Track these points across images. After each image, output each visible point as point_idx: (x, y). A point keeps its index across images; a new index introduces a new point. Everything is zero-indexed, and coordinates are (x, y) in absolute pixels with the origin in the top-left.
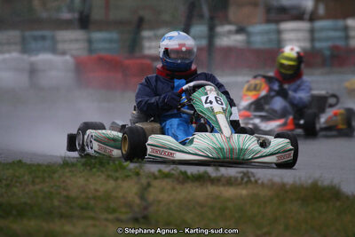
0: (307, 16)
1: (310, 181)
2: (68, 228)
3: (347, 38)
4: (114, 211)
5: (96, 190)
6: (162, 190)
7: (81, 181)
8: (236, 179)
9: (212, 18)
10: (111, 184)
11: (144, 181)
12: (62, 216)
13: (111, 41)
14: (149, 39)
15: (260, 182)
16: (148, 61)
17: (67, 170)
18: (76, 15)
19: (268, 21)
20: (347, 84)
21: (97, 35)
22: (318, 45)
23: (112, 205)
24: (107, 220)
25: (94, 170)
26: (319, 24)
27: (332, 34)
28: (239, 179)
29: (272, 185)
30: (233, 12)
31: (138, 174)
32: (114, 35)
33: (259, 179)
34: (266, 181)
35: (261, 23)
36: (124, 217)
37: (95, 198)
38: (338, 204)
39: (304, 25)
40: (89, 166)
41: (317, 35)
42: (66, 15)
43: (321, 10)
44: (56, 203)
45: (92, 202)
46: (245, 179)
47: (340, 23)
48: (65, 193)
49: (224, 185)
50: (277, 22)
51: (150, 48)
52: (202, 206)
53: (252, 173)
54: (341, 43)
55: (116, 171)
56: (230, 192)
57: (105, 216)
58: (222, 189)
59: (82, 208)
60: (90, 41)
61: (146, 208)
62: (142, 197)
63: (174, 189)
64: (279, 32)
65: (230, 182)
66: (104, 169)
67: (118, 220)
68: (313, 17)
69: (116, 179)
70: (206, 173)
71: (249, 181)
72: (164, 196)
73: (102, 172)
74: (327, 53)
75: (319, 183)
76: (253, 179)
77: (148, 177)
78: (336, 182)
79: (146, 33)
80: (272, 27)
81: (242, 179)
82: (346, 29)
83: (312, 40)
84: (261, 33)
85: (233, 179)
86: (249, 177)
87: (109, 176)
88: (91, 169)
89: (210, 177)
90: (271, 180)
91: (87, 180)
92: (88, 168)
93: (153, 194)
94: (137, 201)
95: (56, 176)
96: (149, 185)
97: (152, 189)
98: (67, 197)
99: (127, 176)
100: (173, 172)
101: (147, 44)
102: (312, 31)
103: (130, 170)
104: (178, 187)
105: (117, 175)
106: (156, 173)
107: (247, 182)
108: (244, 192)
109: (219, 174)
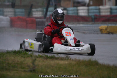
0: (87, 5)
1: (88, 59)
2: (8, 73)
3: (100, 12)
4: (24, 68)
5: (18, 61)
6: (39, 61)
7: (13, 58)
8: (64, 58)
9: (55, 5)
10: (23, 59)
11: (34, 58)
12: (6, 69)
13: (22, 12)
14: (35, 11)
15: (72, 59)
16: (35, 19)
17: (8, 54)
18: (11, 3)
19: (74, 6)
20: (100, 27)
21: (17, 10)
22: (90, 14)
23: (23, 66)
24: (21, 71)
25: (17, 54)
26: (91, 8)
27: (95, 11)
28: (65, 58)
29: (76, 60)
30: (62, 3)
31: (31, 56)
32: (23, 10)
33: (71, 58)
34: (74, 59)
35: (71, 7)
36: (27, 70)
37: (17, 64)
38: (97, 67)
39: (86, 8)
40: (16, 53)
41: (90, 11)
42: (7, 3)
43: (91, 3)
44: (4, 65)
45: (16, 65)
46: (67, 58)
47: (98, 7)
48: (7, 62)
49: (60, 60)
50: (77, 7)
51: (35, 15)
52: (53, 67)
53: (69, 56)
54: (98, 14)
55: (24, 55)
56: (62, 62)
57: (21, 69)
58: (59, 61)
59: (13, 67)
60: (15, 12)
61: (34, 67)
62: (33, 64)
63: (43, 61)
64: (77, 10)
65: (62, 59)
66: (20, 54)
67: (25, 71)
68: (89, 5)
69: (24, 57)
70: (54, 56)
71: (68, 59)
72: (40, 63)
73: (20, 55)
74: (93, 17)
75: (91, 60)
76: (69, 58)
77: (35, 57)
78: (97, 59)
79: (33, 10)
80: (75, 8)
81: (66, 58)
82: (99, 9)
83: (88, 13)
84: (72, 10)
85: (63, 58)
86: (68, 57)
87: (22, 57)
88: (16, 54)
89: (55, 57)
90: (75, 59)
91: (15, 58)
92: (15, 54)
93: (37, 63)
94: (31, 65)
95: (4, 56)
96: (35, 60)
97: (36, 61)
98: (8, 63)
99: (28, 57)
100: (43, 55)
101: (34, 13)
102: (88, 10)
103: (29, 55)
104: (45, 60)
105: (25, 56)
106: (38, 56)
107: (67, 59)
108: (67, 62)
109: (58, 56)
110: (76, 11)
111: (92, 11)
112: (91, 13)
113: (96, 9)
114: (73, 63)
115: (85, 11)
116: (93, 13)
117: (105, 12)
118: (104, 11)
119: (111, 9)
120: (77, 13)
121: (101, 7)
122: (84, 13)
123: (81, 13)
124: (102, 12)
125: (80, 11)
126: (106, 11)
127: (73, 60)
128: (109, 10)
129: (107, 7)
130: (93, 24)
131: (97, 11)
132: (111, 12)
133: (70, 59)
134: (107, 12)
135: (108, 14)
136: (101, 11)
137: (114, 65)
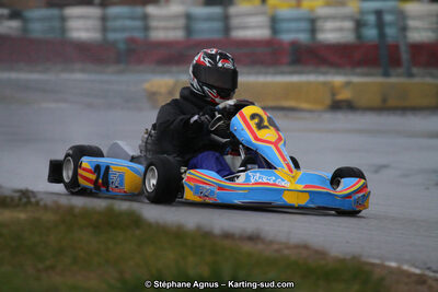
110: (56, 24)
111: (119, 23)
112: (115, 30)
113: (132, 18)
114: (48, 217)
115: (90, 23)
116: (123, 29)
117: (165, 29)
118: (162, 24)
119: (189, 17)
120: (63, 30)
121: (151, 10)
122: (87, 30)
123: (78, 29)
124: (157, 28)
125: (72, 24)
126: (171, 24)
127: (46, 207)
128: (182, 22)
129: (175, 9)
130: (121, 72)
131: (138, 24)
132: (188, 30)
133: (37, 203)
134: (174, 29)
135: (178, 35)
136: (154, 23)
137: (199, 228)
